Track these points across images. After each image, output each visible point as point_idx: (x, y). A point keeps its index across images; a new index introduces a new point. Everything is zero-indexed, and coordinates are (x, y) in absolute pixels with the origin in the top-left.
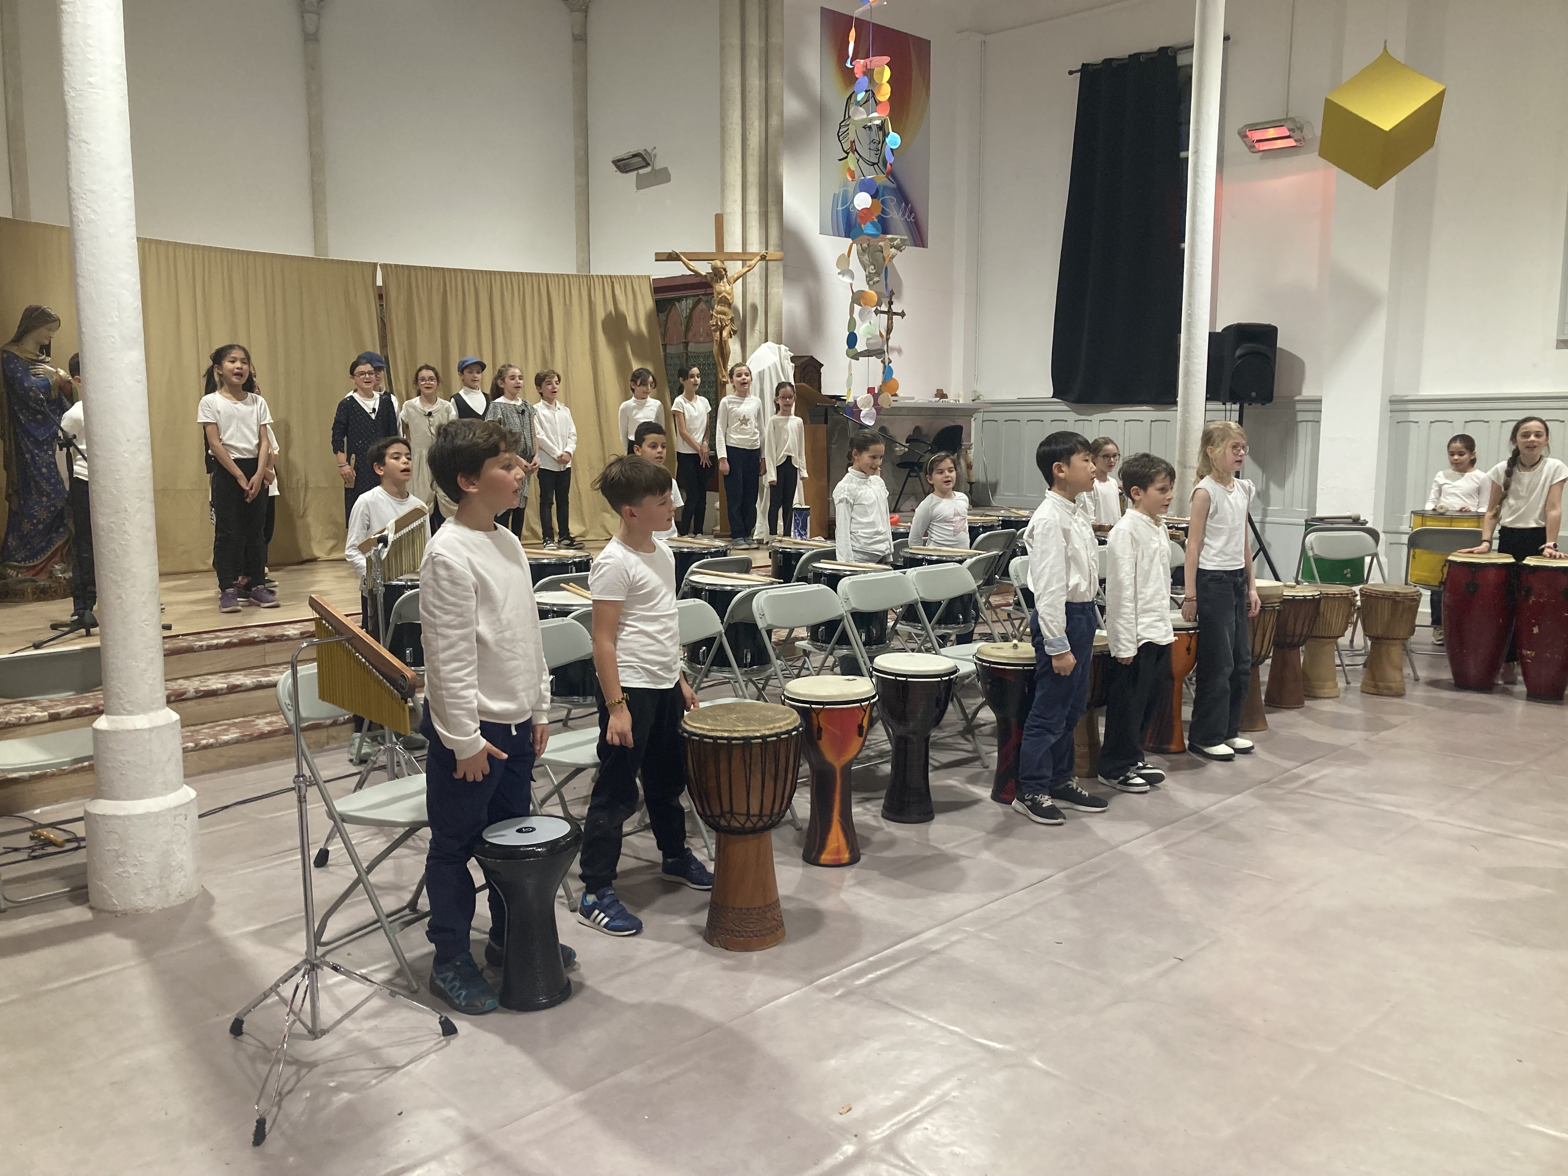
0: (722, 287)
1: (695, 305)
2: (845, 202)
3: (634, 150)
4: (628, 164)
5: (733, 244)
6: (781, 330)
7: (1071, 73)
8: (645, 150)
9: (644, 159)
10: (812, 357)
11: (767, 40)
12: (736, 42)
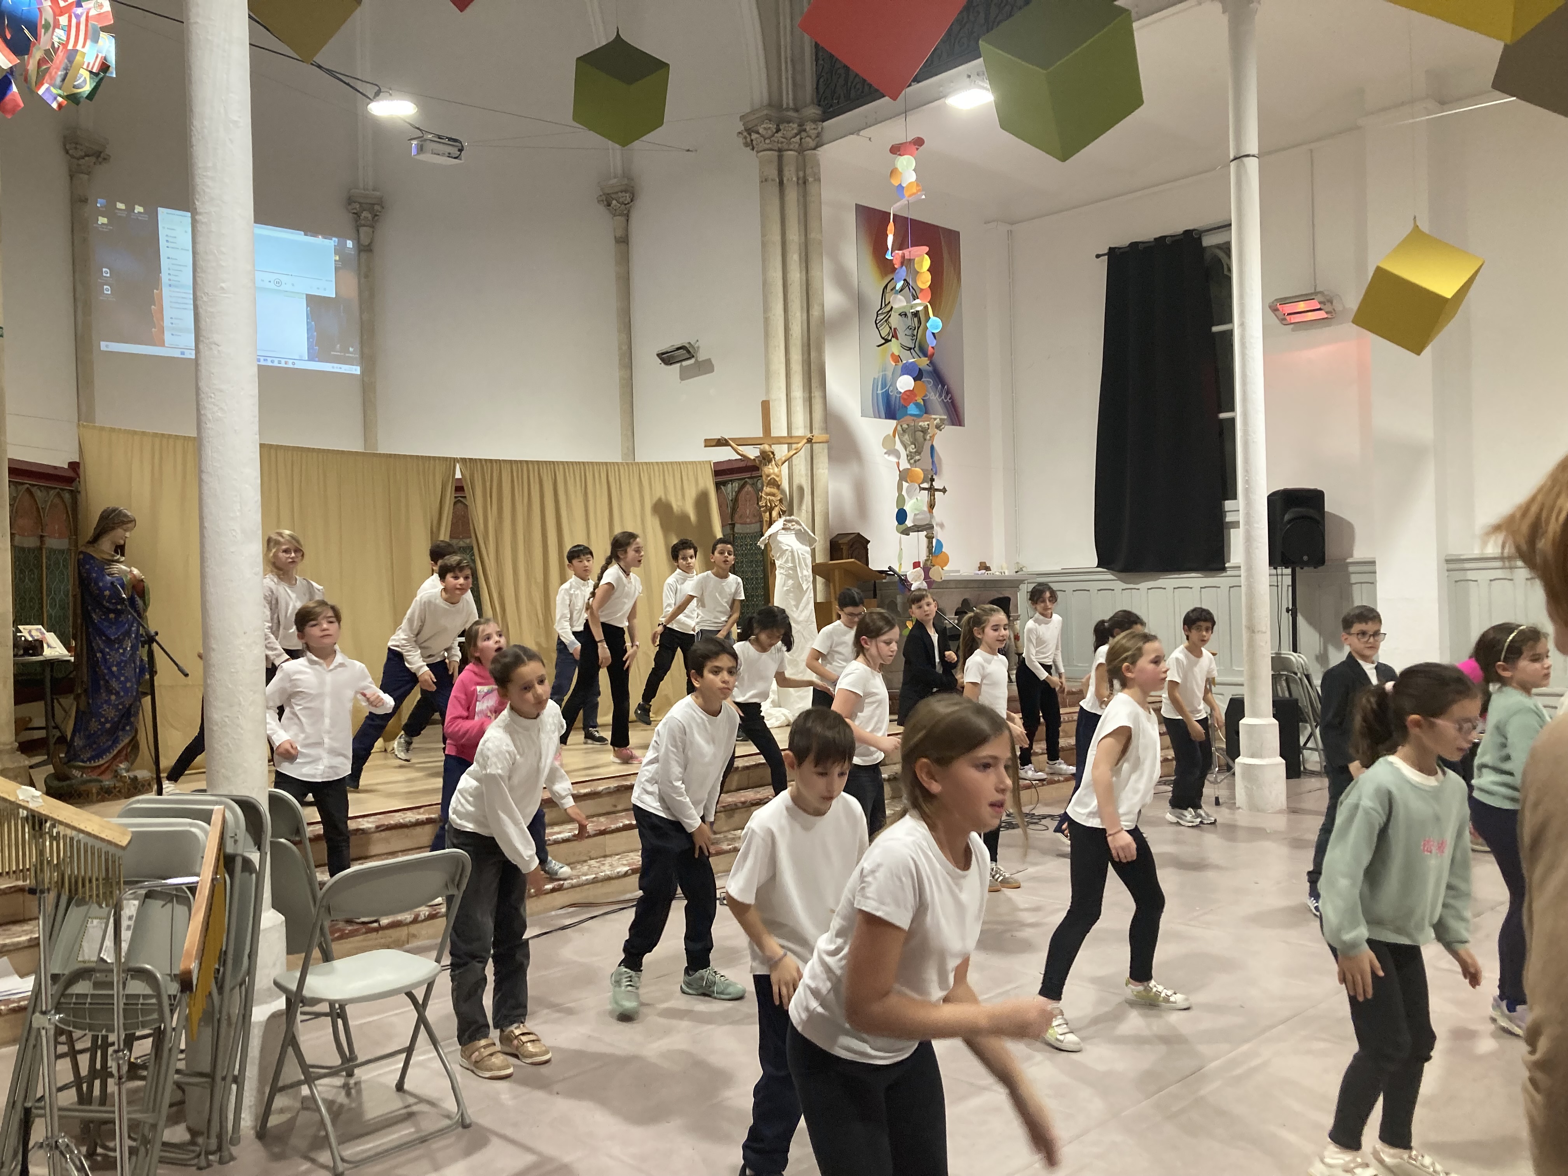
0: (770, 470)
1: (741, 488)
2: (884, 385)
3: (678, 344)
4: (672, 357)
5: (779, 429)
6: (828, 509)
7: (1098, 256)
8: (689, 343)
9: (689, 352)
10: (859, 534)
11: (806, 235)
12: (777, 238)
